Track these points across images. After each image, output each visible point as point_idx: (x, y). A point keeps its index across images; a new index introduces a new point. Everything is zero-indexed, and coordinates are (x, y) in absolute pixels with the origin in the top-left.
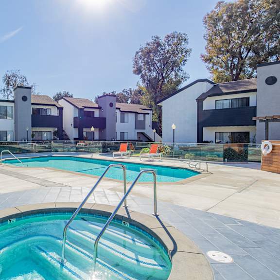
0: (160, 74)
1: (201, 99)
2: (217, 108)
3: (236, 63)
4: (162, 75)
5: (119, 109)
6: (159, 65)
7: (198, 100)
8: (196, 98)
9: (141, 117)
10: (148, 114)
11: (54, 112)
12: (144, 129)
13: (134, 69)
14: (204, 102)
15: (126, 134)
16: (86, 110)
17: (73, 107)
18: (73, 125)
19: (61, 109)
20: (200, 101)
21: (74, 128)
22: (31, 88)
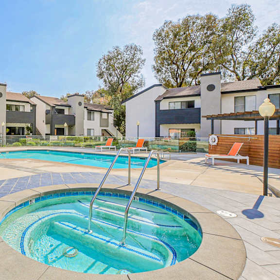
0: (120, 79)
1: (158, 101)
2: (170, 109)
3: (180, 73)
4: (122, 80)
5: (87, 107)
6: (118, 71)
7: (156, 101)
8: (154, 100)
9: (105, 116)
10: (111, 113)
11: (28, 109)
12: (108, 126)
13: (97, 73)
14: (161, 103)
15: (92, 131)
16: (57, 107)
17: (45, 104)
18: (45, 121)
19: (34, 106)
20: (157, 102)
21: (46, 124)
22: (6, 85)
